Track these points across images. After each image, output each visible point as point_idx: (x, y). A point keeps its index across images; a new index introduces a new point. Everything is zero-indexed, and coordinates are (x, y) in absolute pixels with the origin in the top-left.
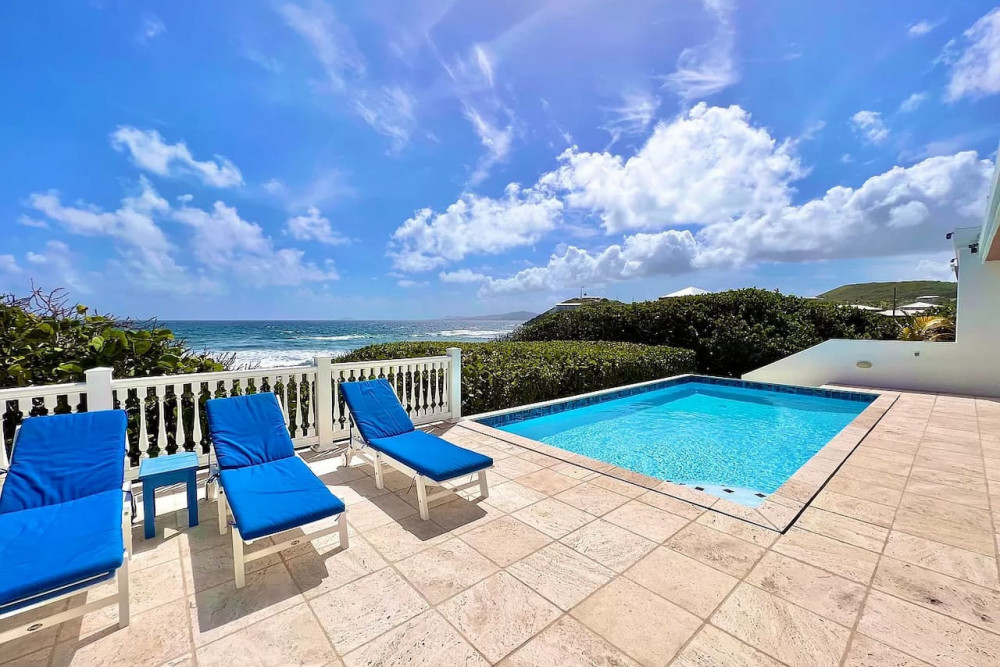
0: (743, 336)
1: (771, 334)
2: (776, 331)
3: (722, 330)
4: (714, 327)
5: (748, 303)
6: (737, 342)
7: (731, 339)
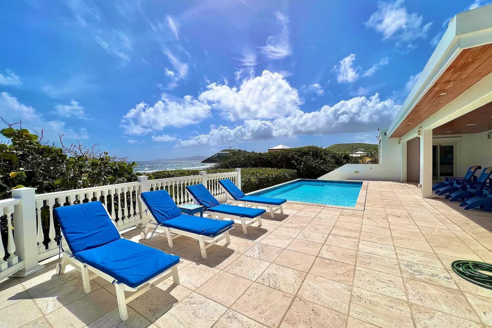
0: (313, 165)
1: (322, 163)
2: (323, 162)
3: (305, 162)
4: (301, 161)
5: (313, 151)
6: (311, 167)
7: (308, 166)
